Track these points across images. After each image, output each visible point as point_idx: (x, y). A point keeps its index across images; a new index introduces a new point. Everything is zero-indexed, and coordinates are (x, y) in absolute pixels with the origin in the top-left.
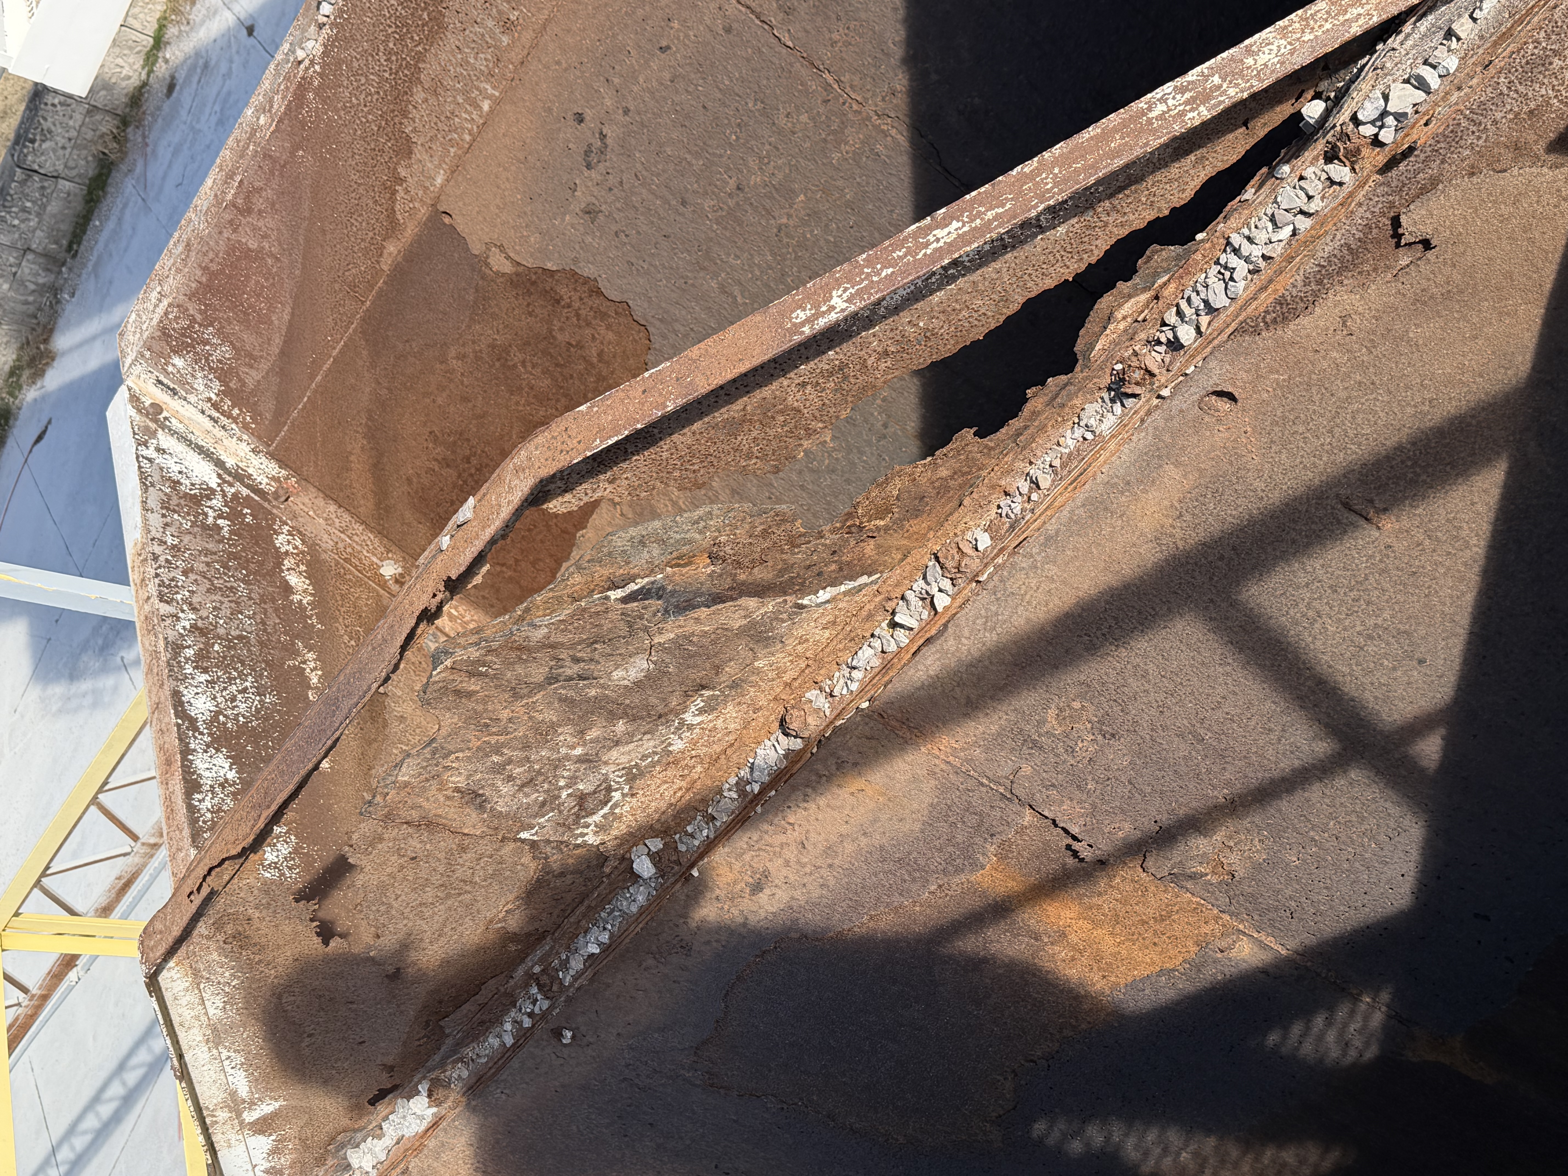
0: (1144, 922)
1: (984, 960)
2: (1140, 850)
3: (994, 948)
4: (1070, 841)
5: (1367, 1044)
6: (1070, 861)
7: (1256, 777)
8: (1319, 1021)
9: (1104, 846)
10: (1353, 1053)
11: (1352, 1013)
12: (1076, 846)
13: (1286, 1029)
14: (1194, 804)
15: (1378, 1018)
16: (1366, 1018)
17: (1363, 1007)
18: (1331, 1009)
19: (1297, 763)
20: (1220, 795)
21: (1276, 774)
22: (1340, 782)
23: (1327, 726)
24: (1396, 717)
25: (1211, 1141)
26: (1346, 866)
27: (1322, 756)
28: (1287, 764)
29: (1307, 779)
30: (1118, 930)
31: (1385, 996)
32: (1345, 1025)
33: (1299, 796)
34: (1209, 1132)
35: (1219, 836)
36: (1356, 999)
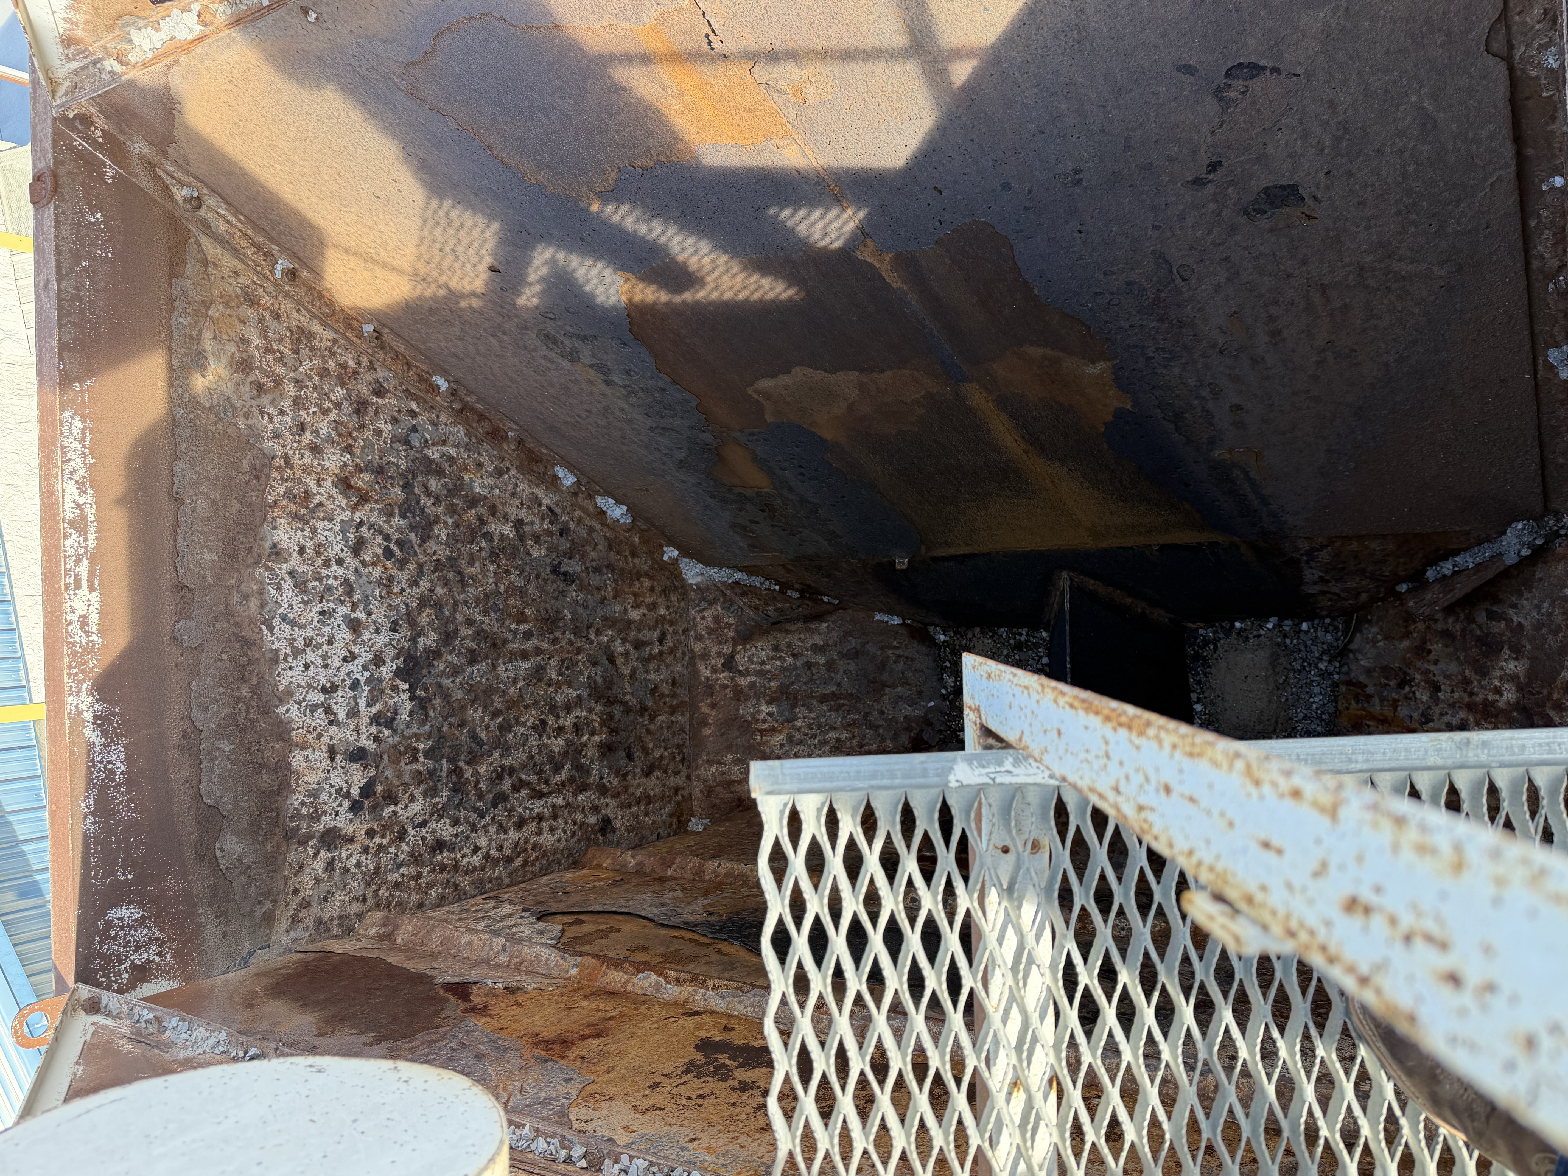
0: (737, 108)
1: (624, 89)
2: (753, 58)
3: (632, 84)
4: (710, 32)
5: (838, 238)
6: (705, 46)
7: (848, 41)
8: (817, 213)
9: (730, 46)
10: (828, 240)
11: (838, 217)
12: (712, 37)
13: (795, 211)
14: (801, 43)
15: (851, 225)
16: (845, 223)
17: (845, 216)
18: (827, 209)
19: (877, 44)
20: (819, 43)
21: (861, 46)
22: (898, 68)
23: (908, 26)
24: (952, 40)
25: (724, 258)
26: (876, 125)
27: (895, 47)
28: (870, 42)
29: (878, 57)
30: (719, 105)
31: (861, 215)
32: (831, 222)
33: (869, 66)
34: (725, 252)
35: (806, 72)
36: (844, 210)
